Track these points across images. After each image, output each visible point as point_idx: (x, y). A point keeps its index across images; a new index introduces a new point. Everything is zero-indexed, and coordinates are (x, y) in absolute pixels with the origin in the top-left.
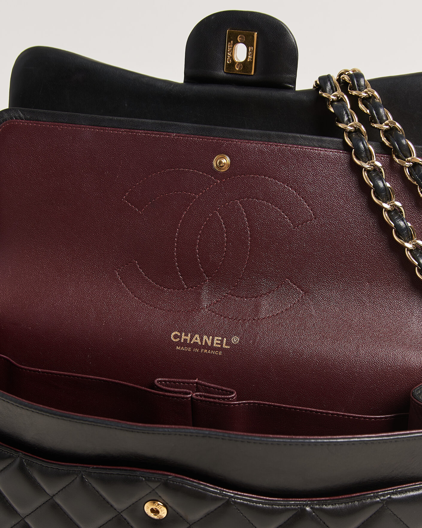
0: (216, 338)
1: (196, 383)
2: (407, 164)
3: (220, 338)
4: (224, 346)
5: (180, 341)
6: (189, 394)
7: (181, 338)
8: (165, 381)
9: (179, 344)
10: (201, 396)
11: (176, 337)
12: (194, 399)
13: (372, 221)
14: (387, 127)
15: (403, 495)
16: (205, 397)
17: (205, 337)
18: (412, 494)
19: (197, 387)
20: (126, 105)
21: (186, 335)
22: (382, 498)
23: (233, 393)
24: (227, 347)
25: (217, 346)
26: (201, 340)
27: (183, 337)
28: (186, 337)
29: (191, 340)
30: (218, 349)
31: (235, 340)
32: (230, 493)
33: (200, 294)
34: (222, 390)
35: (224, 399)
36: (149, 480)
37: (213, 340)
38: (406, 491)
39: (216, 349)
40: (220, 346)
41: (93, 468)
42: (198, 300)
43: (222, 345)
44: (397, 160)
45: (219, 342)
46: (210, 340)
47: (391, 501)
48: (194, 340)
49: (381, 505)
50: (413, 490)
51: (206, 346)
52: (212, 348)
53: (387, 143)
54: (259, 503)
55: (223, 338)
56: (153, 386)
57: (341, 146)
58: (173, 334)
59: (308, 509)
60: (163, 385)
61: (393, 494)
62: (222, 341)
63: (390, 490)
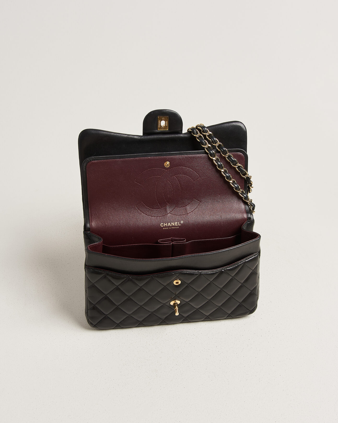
0: (176, 223)
1: (171, 239)
2: (227, 156)
3: (177, 223)
4: (179, 225)
5: (164, 226)
6: (171, 243)
7: (164, 225)
8: (161, 240)
9: (164, 227)
10: (175, 243)
11: (162, 225)
12: (173, 244)
13: (218, 175)
14: (218, 145)
15: (248, 260)
16: (176, 243)
17: (172, 223)
18: (251, 259)
19: (172, 240)
20: (124, 146)
21: (165, 224)
22: (243, 262)
23: (185, 240)
24: (180, 225)
25: (176, 225)
26: (171, 225)
27: (165, 225)
28: (166, 225)
29: (167, 225)
30: (177, 226)
31: (182, 222)
32: (200, 271)
33: (166, 209)
34: (181, 239)
35: (182, 242)
36: (175, 274)
37: (175, 224)
38: (249, 258)
39: (176, 226)
40: (177, 225)
41: (156, 274)
42: (166, 211)
43: (178, 225)
44: (223, 155)
45: (177, 224)
46: (174, 224)
47: (245, 262)
48: (168, 225)
49: (243, 264)
50: (250, 258)
51: (173, 226)
52: (175, 226)
53: (219, 150)
54: (209, 272)
55: (178, 222)
56: (157, 243)
57: (204, 153)
58: (161, 224)
59: (223, 270)
60: (160, 242)
61: (246, 260)
62: (178, 223)
63: (245, 259)
